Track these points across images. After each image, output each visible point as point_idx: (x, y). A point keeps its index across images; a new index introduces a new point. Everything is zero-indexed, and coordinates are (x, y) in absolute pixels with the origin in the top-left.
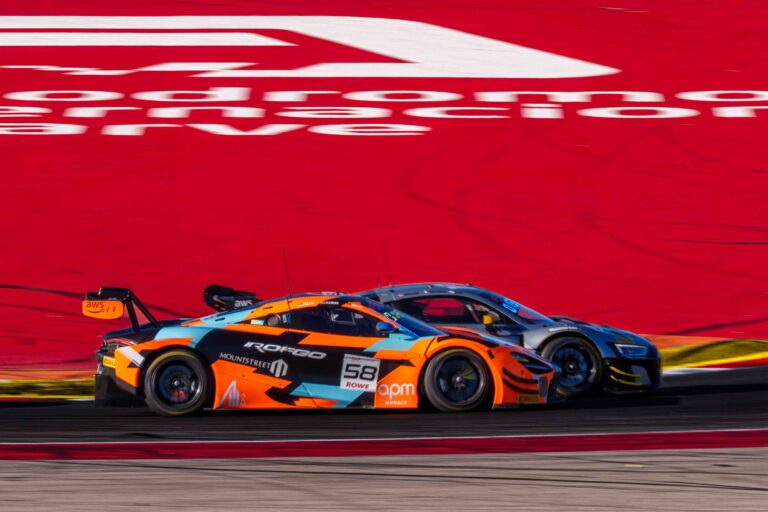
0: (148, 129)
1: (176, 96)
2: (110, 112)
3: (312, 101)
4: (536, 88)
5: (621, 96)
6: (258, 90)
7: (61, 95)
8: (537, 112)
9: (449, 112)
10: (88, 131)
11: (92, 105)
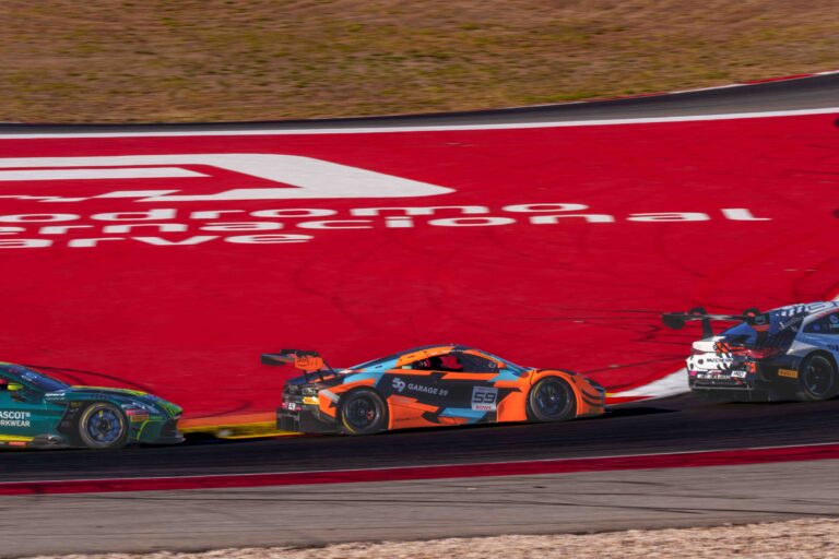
0: (99, 242)
1: (120, 217)
2: (70, 229)
3: (223, 218)
4: (396, 205)
5: (460, 210)
6: (183, 211)
7: (33, 217)
8: (395, 223)
9: (327, 225)
10: (54, 244)
11: (58, 225)
